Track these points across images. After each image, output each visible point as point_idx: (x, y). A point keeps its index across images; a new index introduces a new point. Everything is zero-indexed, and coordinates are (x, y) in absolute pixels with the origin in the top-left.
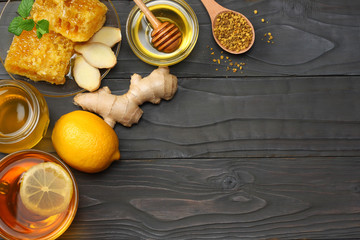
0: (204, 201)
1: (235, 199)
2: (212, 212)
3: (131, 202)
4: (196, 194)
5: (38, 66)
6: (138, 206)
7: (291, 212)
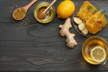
0: (48, 59)
1: (58, 59)
2: (51, 62)
3: (27, 59)
4: (46, 57)
5: (83, 9)
6: (29, 61)
7: (74, 63)
